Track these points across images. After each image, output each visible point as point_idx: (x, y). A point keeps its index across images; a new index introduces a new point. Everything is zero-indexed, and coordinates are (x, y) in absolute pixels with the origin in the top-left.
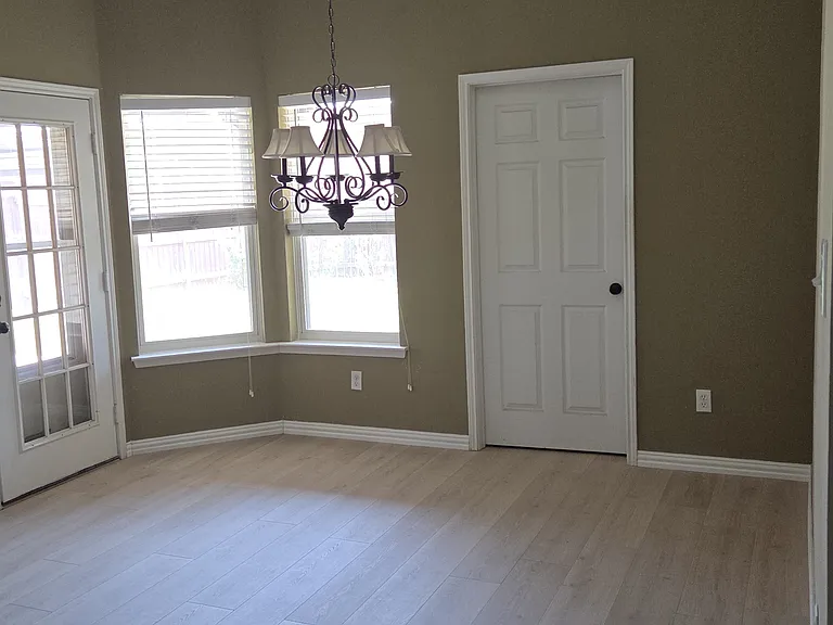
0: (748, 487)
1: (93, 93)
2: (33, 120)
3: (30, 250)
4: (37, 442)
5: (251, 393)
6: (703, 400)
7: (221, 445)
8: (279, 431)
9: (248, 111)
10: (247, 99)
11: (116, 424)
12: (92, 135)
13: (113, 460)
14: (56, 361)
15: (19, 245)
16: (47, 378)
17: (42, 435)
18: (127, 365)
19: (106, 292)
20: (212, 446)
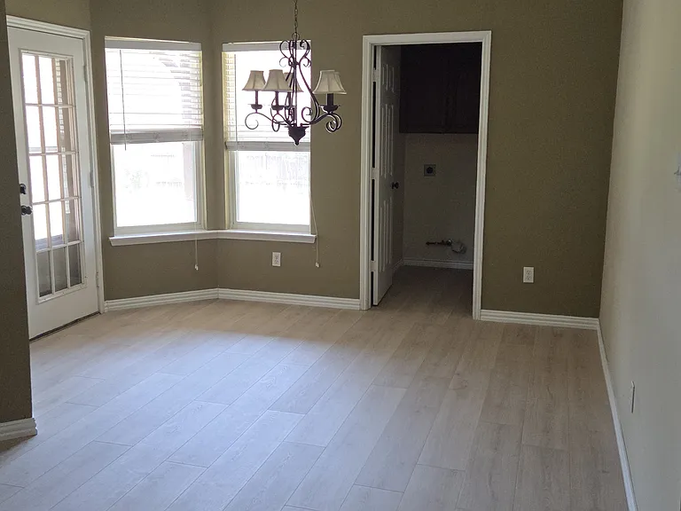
0: (556, 334)
1: (85, 34)
2: (47, 54)
3: (44, 154)
4: (48, 297)
5: (197, 268)
6: (528, 274)
7: (174, 304)
8: (215, 296)
9: (199, 54)
10: (198, 45)
11: (98, 287)
12: (85, 67)
13: (95, 314)
14: (59, 237)
15: (37, 149)
16: (55, 250)
17: (50, 292)
18: (106, 243)
19: (92, 187)
20: (168, 305)
